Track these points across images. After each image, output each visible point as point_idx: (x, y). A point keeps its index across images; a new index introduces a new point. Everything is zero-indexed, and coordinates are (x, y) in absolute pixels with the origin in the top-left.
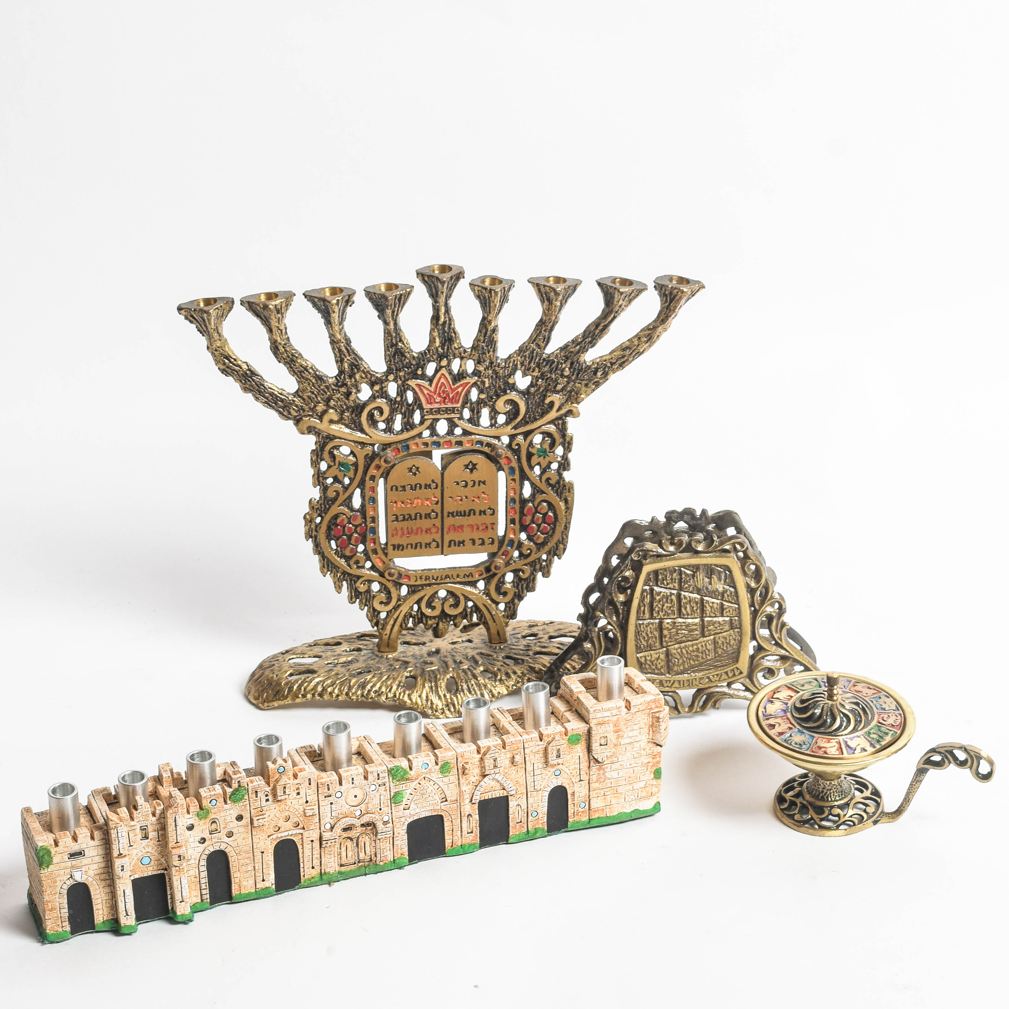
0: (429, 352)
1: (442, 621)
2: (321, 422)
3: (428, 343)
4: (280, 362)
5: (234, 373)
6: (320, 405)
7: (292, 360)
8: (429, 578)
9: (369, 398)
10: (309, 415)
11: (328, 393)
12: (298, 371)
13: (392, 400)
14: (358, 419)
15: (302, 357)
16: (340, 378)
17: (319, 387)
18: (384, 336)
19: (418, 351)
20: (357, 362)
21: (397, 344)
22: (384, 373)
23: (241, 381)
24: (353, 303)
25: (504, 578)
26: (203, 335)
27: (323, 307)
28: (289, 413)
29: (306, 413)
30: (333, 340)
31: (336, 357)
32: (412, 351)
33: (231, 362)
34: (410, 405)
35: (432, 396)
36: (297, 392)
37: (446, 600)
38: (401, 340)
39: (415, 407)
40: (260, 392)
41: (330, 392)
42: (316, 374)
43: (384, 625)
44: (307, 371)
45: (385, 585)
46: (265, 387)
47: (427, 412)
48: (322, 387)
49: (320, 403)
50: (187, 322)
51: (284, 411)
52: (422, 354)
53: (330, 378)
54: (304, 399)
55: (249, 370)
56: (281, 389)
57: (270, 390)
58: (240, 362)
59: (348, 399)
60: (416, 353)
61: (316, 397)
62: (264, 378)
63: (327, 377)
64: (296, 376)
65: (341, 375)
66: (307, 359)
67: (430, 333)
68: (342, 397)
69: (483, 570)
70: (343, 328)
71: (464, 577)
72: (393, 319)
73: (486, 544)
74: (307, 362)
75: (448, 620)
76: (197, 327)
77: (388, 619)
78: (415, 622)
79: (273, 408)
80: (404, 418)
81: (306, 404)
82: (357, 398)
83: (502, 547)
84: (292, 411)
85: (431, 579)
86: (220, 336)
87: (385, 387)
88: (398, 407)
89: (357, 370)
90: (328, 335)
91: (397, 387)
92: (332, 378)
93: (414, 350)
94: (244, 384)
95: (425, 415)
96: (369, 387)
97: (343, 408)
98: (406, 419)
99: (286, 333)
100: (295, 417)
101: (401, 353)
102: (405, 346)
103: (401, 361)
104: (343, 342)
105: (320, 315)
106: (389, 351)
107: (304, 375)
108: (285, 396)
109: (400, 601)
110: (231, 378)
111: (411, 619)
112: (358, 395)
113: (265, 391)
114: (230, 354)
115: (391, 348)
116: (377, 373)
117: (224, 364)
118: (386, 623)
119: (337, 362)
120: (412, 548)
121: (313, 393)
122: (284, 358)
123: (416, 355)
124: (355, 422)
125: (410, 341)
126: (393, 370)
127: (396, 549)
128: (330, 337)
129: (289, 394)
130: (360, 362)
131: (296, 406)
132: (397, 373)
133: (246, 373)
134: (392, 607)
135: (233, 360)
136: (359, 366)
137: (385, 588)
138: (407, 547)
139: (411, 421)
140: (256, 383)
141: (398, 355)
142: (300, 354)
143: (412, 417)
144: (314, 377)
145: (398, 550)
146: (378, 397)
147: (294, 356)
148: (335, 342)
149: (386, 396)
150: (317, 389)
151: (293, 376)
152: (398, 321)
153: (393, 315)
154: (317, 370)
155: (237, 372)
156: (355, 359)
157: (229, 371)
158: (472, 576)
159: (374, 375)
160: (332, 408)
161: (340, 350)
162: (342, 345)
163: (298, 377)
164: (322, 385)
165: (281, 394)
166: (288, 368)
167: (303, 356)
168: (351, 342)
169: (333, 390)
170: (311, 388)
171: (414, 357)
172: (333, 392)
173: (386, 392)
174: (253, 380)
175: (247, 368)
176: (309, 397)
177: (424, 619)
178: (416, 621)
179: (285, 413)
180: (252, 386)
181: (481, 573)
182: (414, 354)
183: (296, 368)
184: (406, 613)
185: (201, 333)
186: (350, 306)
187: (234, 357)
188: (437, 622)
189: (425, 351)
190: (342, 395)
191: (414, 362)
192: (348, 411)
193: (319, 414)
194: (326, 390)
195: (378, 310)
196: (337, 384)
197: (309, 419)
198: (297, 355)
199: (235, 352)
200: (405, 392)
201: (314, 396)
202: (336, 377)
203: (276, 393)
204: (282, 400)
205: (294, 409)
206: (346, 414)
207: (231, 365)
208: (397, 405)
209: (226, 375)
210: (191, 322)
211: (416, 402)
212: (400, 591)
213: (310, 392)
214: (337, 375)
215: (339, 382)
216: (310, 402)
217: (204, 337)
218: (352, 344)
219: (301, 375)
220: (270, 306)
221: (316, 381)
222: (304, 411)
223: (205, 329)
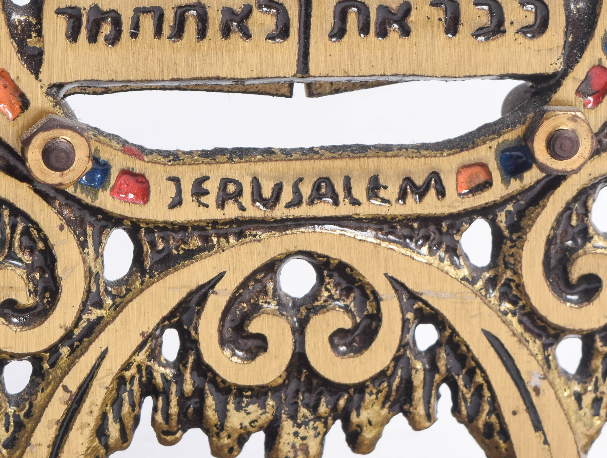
1: (293, 417)
8: (239, 193)
25: (586, 212)
37: (316, 310)
43: (19, 425)
45: (26, 217)
69: (493, 166)
71: (403, 196)
73: (510, 30)
75: (323, 409)
77: (40, 397)
78: (167, 417)
83: (582, 50)
85: (246, 199)
109: (99, 305)
111: (149, 401)
118: (28, 415)
120: (158, 32)
127: (84, 34)
134: (61, 333)
137: (26, 232)
138: (136, 26)
145: (93, 38)
158: (441, 193)
177: (210, 401)
178: (174, 409)
181: (482, 178)
184: (127, 366)
188: (268, 416)
212: (98, 255)
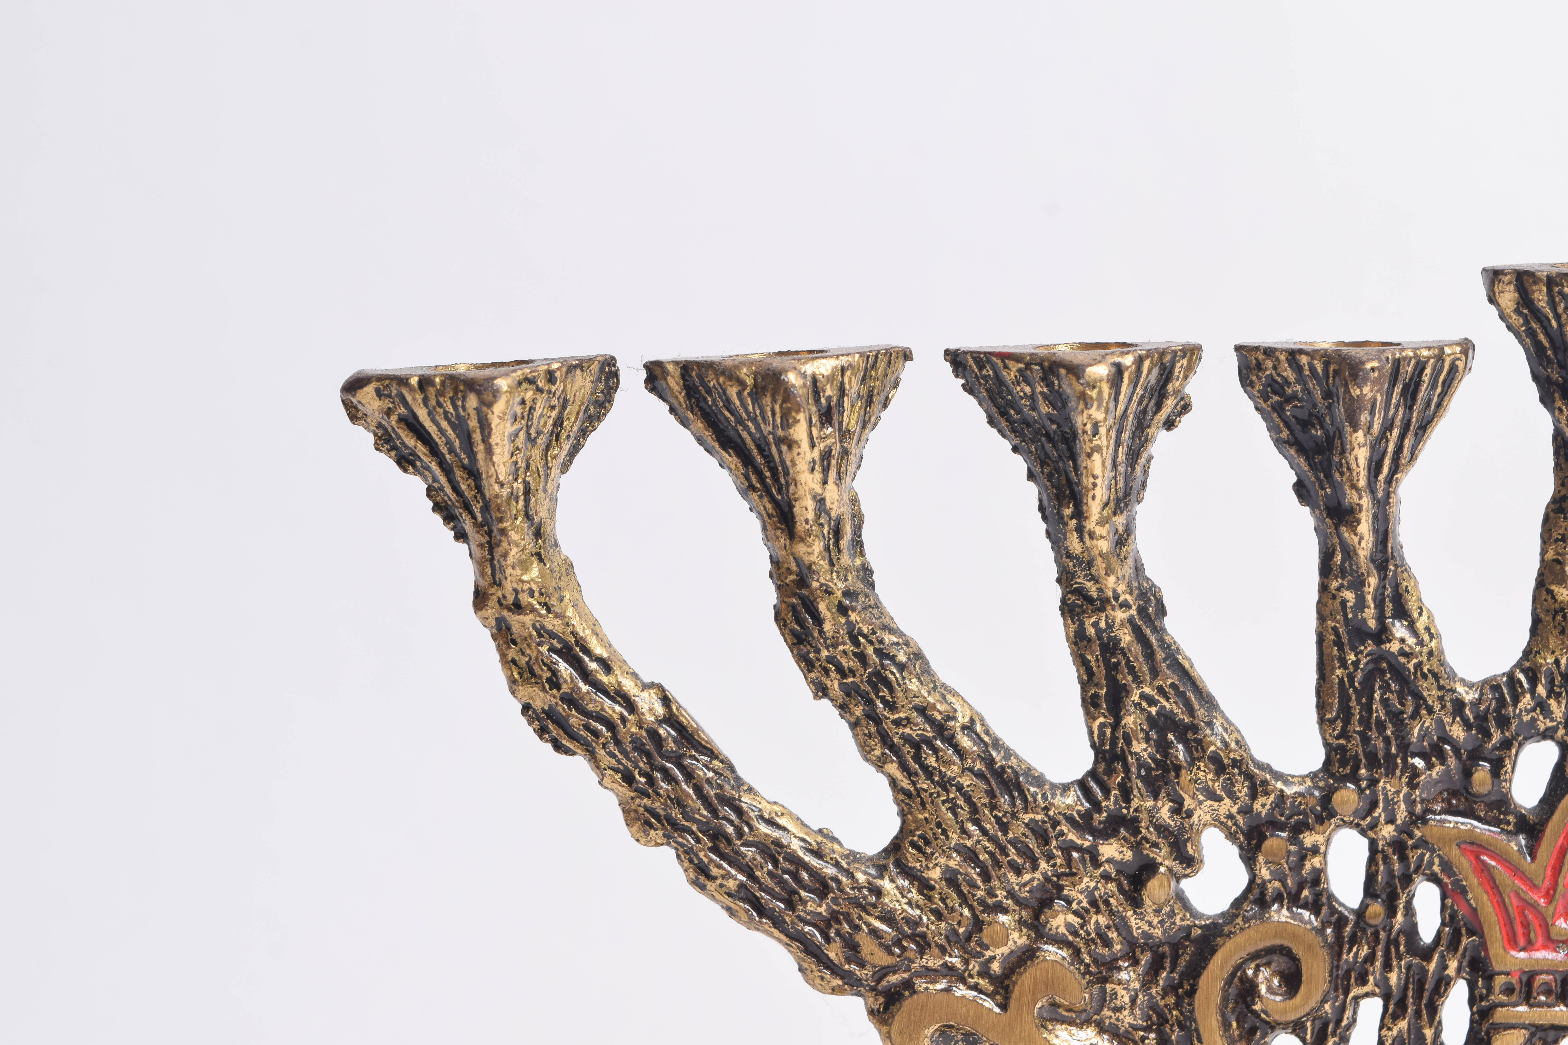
0: (1534, 681)
2: (1004, 1007)
3: (1526, 636)
4: (821, 691)
5: (596, 734)
6: (1003, 918)
7: (879, 679)
9: (1237, 903)
10: (949, 971)
11: (1043, 865)
12: (907, 739)
13: (1340, 922)
14: (1178, 1005)
15: (926, 670)
16: (1106, 792)
17: (1004, 828)
18: (1323, 588)
19: (1477, 676)
20: (1191, 711)
21: (1382, 635)
22: (1313, 776)
23: (629, 779)
24: (1186, 408)
26: (461, 536)
27: (1045, 409)
28: (852, 948)
29: (932, 961)
30: (1081, 592)
31: (1087, 680)
32: (1452, 676)
33: (586, 675)
34: (1426, 954)
35: (1534, 907)
36: (895, 847)
38: (1402, 613)
39: (1453, 965)
40: (717, 836)
41: (1050, 857)
42: (990, 762)
44: (950, 741)
46: (739, 812)
47: (1509, 990)
48: (1017, 830)
49: (1005, 911)
50: (386, 463)
51: (828, 940)
52: (1496, 688)
53: (1053, 786)
54: (925, 887)
55: (671, 720)
56: (820, 831)
57: (764, 829)
58: (629, 686)
59: (1135, 901)
60: (1471, 686)
61: (986, 877)
62: (740, 772)
63: (1039, 781)
64: (893, 768)
65: (1110, 772)
66: (950, 683)
67: (1541, 584)
68: (1112, 887)
70: (1129, 530)
72: (1373, 492)
74: (950, 698)
76: (430, 492)
79: (778, 923)
80: (1395, 1018)
81: (939, 915)
82: (1181, 898)
84: (868, 946)
86: (538, 534)
87: (1315, 850)
88: (1370, 958)
89: (1188, 749)
90: (1053, 571)
91: (1365, 854)
92: (1065, 788)
93: (1460, 674)
94: (644, 794)
95: (1495, 1006)
96: (1235, 850)
97: (1107, 943)
98: (1403, 1024)
99: (858, 544)
100: (883, 972)
101: (1399, 674)
102: (1421, 643)
103: (1396, 717)
104: (1125, 605)
105: (1019, 465)
106: (1343, 664)
107: (932, 761)
108: (837, 865)
110: (579, 763)
112: (1185, 884)
113: (740, 834)
114: (585, 632)
115: (1354, 649)
116: (1278, 776)
117: (555, 682)
119: (1090, 704)
121: (971, 856)
122: (840, 670)
123: (1469, 696)
124: (1163, 1020)
125: (1441, 625)
126: (1356, 768)
128: (1065, 578)
129: (853, 856)
130: (1201, 712)
131: (888, 918)
132: (1373, 782)
133: (653, 734)
135: (593, 666)
136: (1195, 728)
139: (1429, 1033)
140: (698, 790)
141: (1386, 688)
142: (918, 655)
143: (1433, 1010)
144: (980, 775)
146: (1278, 898)
147: (893, 658)
148: (1089, 599)
149: (1318, 895)
150: (993, 839)
151: (880, 764)
152: (1392, 510)
153: (1375, 467)
154: (997, 743)
155: (611, 726)
156: (1182, 695)
157: (575, 720)
159: (1265, 783)
160: (1059, 941)
161: (1110, 647)
162: (1120, 615)
163: (904, 767)
164: (1014, 816)
165: (818, 854)
166: (854, 725)
167: (934, 666)
168: (1162, 611)
169: (1068, 848)
170: (964, 831)
171: (1459, 706)
172: (1069, 860)
173: (1317, 878)
174: (689, 775)
175: (660, 710)
176: (951, 879)
179: (834, 952)
180: (679, 802)
182: (1460, 689)
183: (897, 723)
185: (449, 518)
186: (1169, 424)
187: (599, 651)
189: (1511, 675)
190: (1106, 877)
191: (1457, 732)
192: (1135, 962)
193: (996, 967)
194: (1032, 843)
195: (1302, 450)
196: (1087, 816)
197: (948, 990)
198: (902, 658)
199: (608, 629)
200: (1407, 880)
201: (974, 873)
202: (1082, 784)
203: (796, 846)
204: (822, 887)
205: (874, 933)
206: (1124, 976)
207: (585, 688)
208: (1365, 951)
209: (558, 747)
210: (405, 461)
211: (1454, 944)
213: (960, 849)
214: (1092, 773)
215: (1096, 806)
216: (954, 901)
217: (463, 547)
218: (1169, 622)
219: (917, 758)
220: (792, 378)
221: (991, 794)
222: (923, 944)
223: (469, 494)
